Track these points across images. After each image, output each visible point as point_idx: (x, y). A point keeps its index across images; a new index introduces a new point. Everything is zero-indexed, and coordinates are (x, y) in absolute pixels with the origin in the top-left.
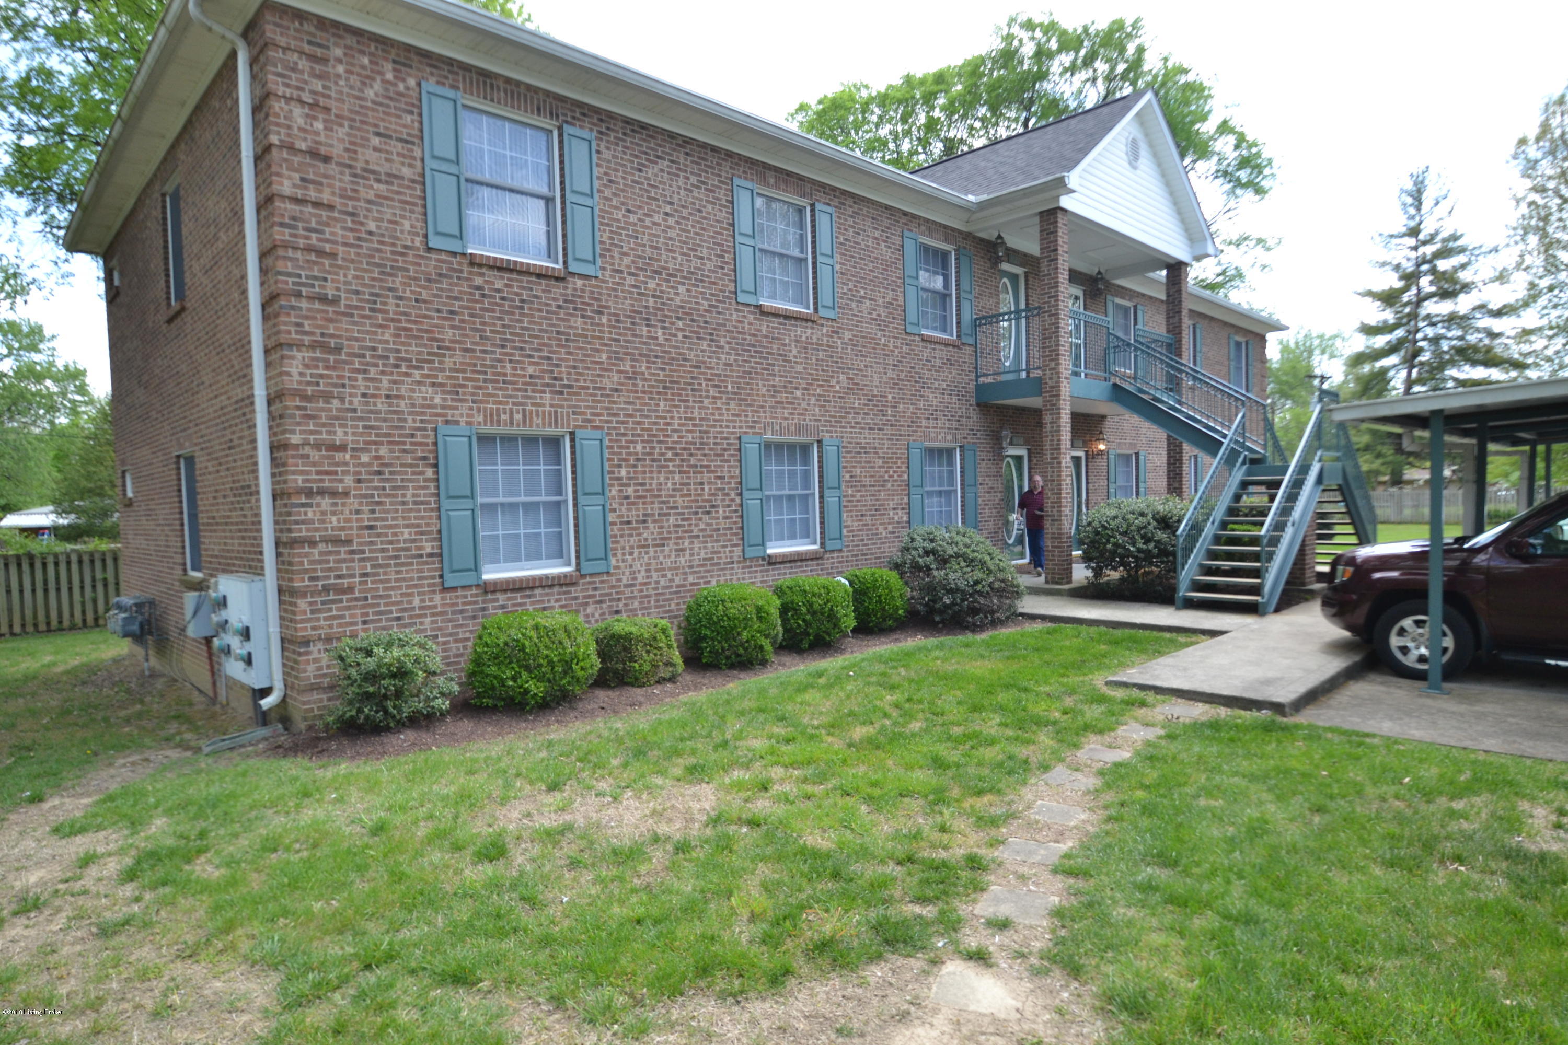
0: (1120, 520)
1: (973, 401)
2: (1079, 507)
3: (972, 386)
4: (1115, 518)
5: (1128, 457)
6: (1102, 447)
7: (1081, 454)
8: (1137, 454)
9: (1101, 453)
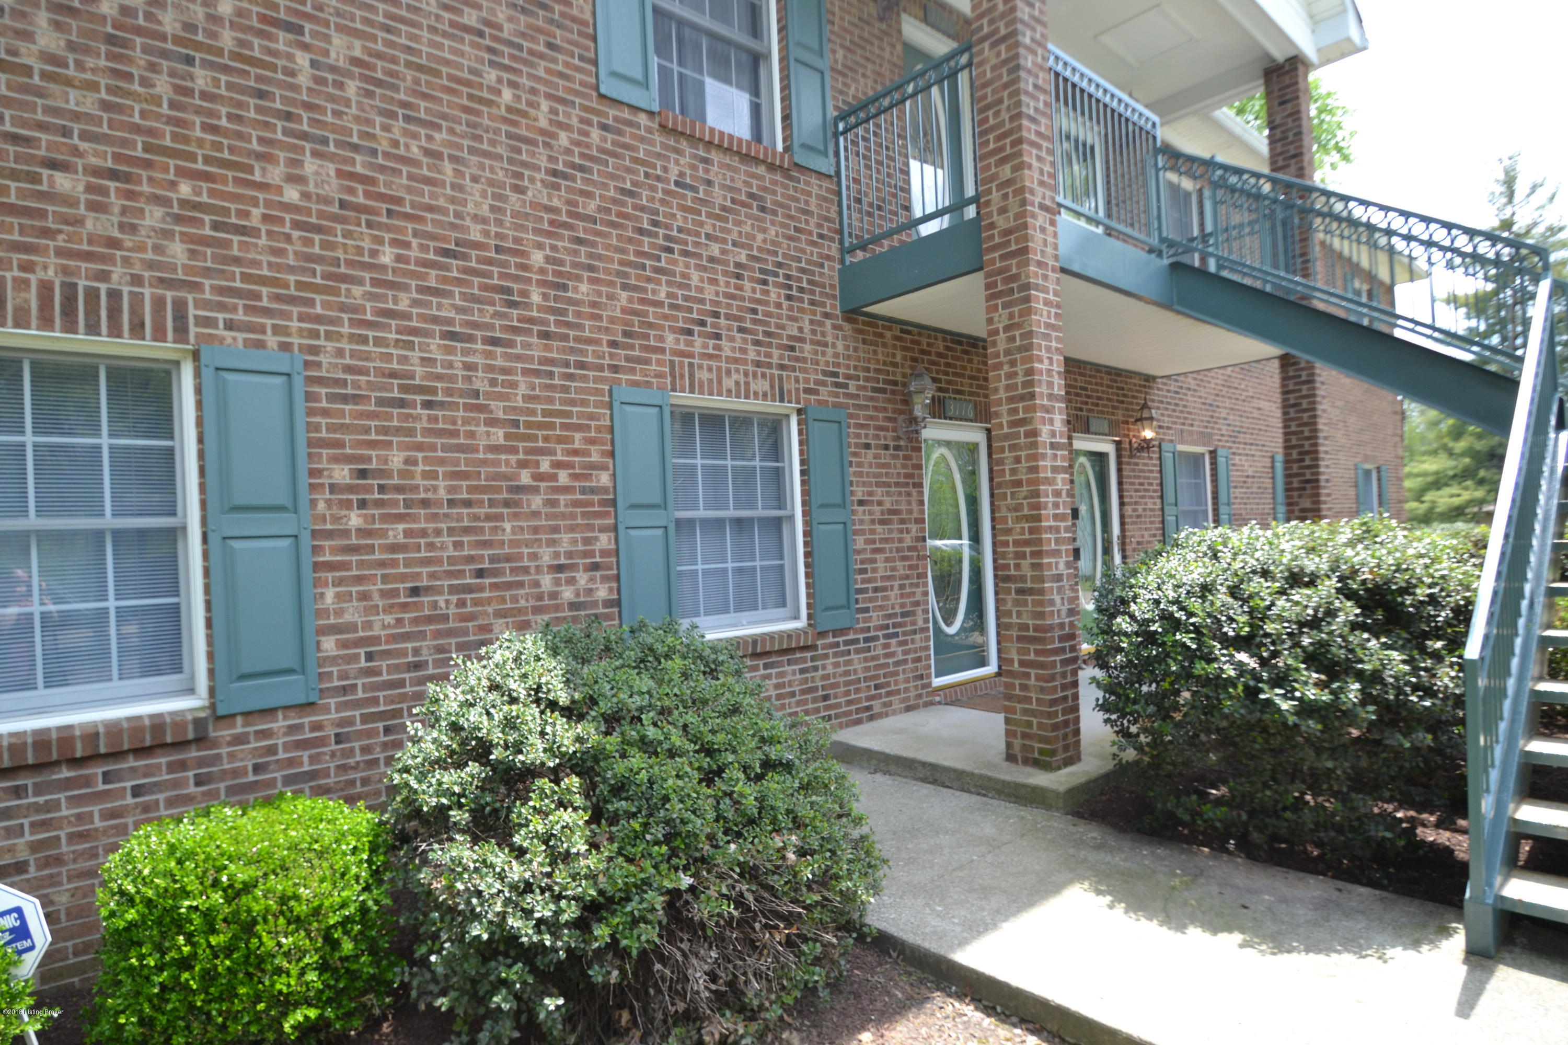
0: (1222, 597)
1: (834, 307)
2: (1107, 551)
3: (830, 273)
4: (1206, 589)
5: (1197, 459)
6: (1148, 434)
7: (1107, 447)
8: (1213, 453)
9: (1146, 445)
